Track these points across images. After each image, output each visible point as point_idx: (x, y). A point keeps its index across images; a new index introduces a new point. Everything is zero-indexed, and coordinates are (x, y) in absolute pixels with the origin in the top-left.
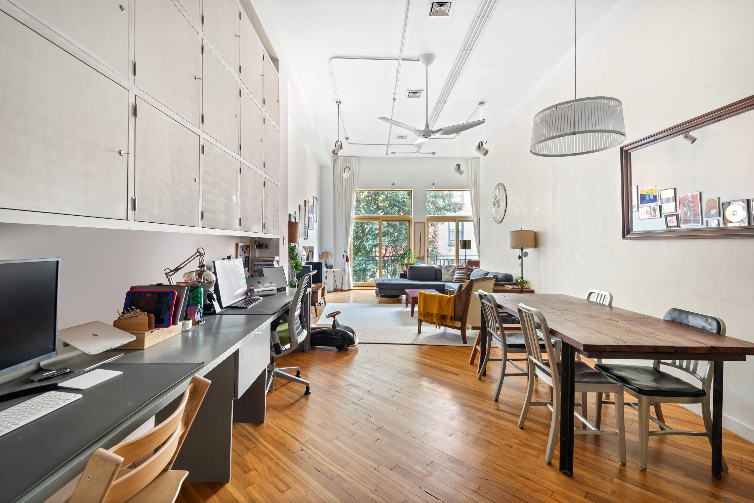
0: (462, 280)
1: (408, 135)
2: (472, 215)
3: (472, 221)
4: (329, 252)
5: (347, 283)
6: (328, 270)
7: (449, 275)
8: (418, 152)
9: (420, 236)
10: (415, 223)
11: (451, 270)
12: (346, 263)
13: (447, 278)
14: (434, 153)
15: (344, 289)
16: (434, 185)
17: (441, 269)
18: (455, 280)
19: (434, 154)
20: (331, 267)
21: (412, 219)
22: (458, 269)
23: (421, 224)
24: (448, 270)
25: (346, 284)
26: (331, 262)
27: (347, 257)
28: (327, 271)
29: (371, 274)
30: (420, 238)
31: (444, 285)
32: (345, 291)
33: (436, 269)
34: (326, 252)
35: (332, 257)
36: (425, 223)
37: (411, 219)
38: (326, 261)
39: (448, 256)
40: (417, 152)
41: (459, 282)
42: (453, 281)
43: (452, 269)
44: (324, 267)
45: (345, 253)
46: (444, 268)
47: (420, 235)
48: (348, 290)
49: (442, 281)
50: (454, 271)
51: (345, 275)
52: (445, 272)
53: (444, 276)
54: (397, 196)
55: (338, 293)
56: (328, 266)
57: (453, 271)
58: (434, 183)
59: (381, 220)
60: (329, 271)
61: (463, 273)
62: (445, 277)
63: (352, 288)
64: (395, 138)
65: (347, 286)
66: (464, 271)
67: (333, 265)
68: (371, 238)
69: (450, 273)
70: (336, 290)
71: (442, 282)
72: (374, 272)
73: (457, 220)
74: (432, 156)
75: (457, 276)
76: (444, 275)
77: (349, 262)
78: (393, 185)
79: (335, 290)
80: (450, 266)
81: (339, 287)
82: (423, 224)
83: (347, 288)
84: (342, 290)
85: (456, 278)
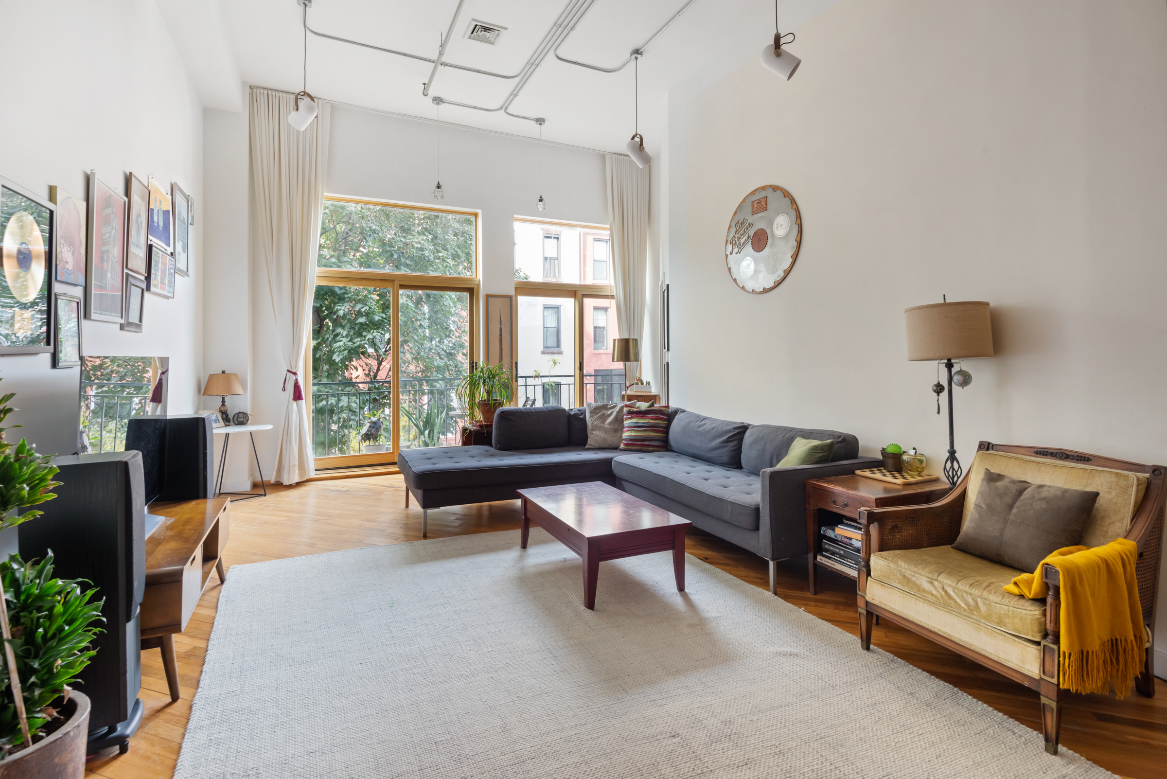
0: (647, 443)
1: (506, 29)
2: (613, 284)
3: (612, 297)
4: (236, 375)
5: (297, 463)
6: (233, 430)
7: (606, 431)
8: (503, 110)
9: (501, 329)
10: (488, 297)
11: (610, 415)
12: (295, 403)
13: (604, 439)
14: (540, 121)
15: (286, 483)
16: (541, 200)
17: (581, 414)
18: (626, 444)
19: (540, 124)
20: (241, 419)
21: (478, 285)
22: (630, 413)
23: (502, 299)
24: (604, 418)
25: (294, 465)
26: (240, 403)
27: (297, 387)
28: (227, 435)
29: (368, 430)
30: (501, 335)
31: (609, 461)
32: (290, 487)
33: (570, 415)
34: (223, 372)
35: (244, 387)
36: (510, 297)
37: (475, 287)
38: (223, 402)
39: (551, 376)
40: (501, 108)
41: (638, 448)
42: (622, 446)
43: (612, 413)
44: (217, 421)
45: (289, 374)
46: (591, 412)
47: (499, 326)
48: (299, 484)
49: (588, 446)
50: (619, 420)
51: (289, 441)
52: (595, 423)
53: (594, 432)
54: (407, 245)
55: (267, 497)
56: (231, 416)
57: (616, 418)
58: (541, 197)
59: (396, 284)
60: (236, 434)
61: (648, 425)
62: (595, 436)
63: (313, 474)
64: (463, 37)
65: (297, 472)
66: (652, 418)
67: (249, 412)
68: (345, 333)
69: (610, 424)
70: (260, 488)
71: (589, 449)
72: (375, 423)
73: (579, 295)
74: (533, 129)
75: (633, 434)
76: (593, 430)
77: (303, 403)
78: (439, 187)
79: (255, 486)
80: (605, 407)
81: (270, 476)
82: (508, 300)
83: (296, 479)
84: (279, 486)
85: (631, 440)
